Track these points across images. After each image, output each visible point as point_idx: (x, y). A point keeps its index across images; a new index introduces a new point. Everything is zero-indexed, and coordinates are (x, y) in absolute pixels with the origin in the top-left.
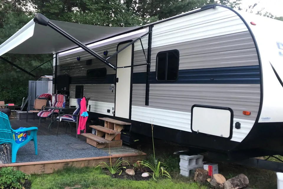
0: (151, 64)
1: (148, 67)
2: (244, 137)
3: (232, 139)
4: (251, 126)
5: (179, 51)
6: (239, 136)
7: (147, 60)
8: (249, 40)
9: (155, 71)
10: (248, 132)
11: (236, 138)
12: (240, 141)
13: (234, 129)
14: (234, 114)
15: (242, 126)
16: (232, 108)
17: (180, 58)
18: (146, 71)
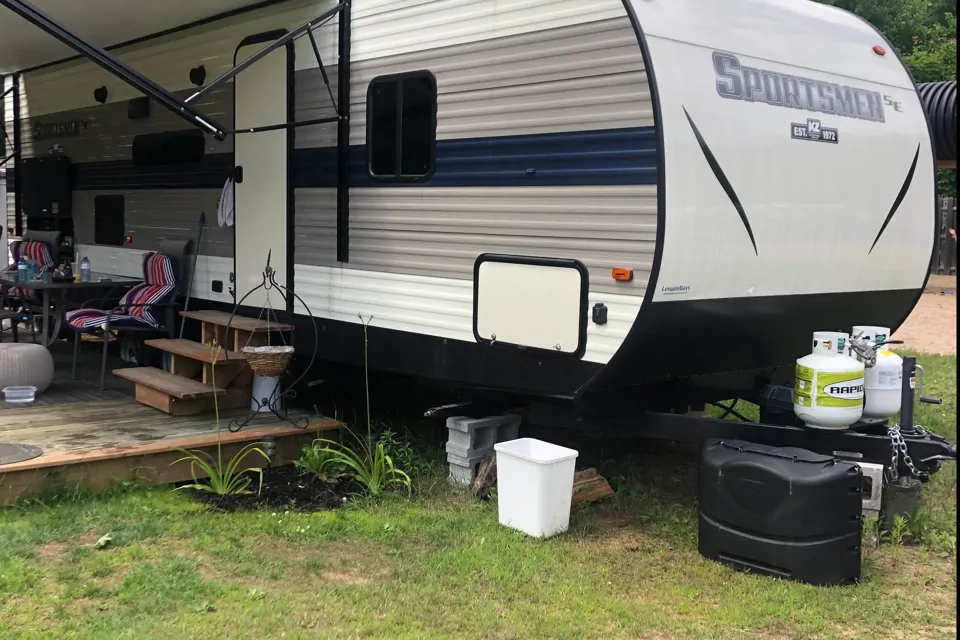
0: (353, 121)
1: (344, 129)
2: (614, 347)
3: (587, 357)
4: (632, 314)
5: (437, 76)
6: (603, 347)
7: (337, 103)
8: (627, 45)
9: (364, 142)
10: (624, 331)
11: (596, 351)
12: (605, 360)
13: (591, 326)
14: (591, 278)
15: (610, 314)
16: (584, 260)
17: (439, 99)
18: (336, 144)
